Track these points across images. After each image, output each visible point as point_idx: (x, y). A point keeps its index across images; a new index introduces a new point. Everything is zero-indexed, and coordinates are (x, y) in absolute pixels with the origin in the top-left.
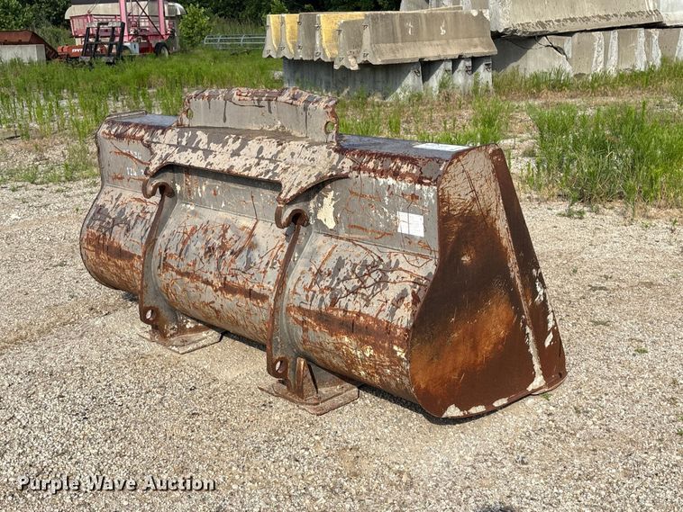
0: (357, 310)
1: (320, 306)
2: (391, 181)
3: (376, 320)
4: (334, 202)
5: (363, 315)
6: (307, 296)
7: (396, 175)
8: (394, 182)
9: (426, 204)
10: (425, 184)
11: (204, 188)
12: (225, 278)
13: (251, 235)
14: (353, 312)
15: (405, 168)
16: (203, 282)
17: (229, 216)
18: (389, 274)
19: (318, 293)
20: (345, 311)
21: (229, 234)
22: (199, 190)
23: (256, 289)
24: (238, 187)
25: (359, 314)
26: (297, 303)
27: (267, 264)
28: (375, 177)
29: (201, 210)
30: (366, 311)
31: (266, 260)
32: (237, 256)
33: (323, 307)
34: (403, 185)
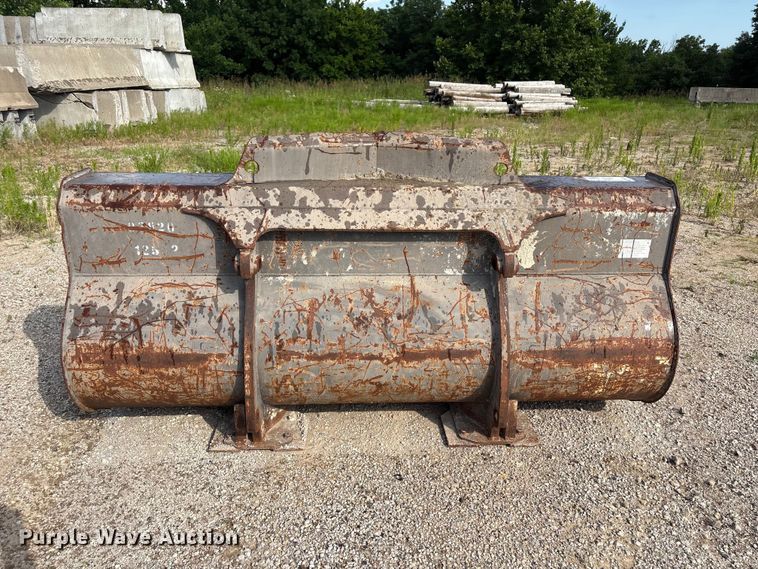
0: (607, 336)
1: (558, 343)
2: (618, 213)
3: (632, 339)
4: (536, 242)
5: (614, 339)
6: (537, 338)
7: (623, 206)
8: (623, 213)
9: (657, 229)
10: (660, 211)
11: (314, 253)
12: (404, 346)
13: (415, 294)
14: (603, 339)
15: (630, 200)
16: (363, 358)
17: (365, 279)
18: (621, 297)
19: (550, 332)
20: (593, 340)
21: (378, 298)
22: (304, 257)
23: (457, 346)
24: (381, 244)
25: (610, 340)
26: (525, 348)
27: (462, 318)
28: (599, 211)
29: (309, 280)
30: (617, 334)
31: (457, 315)
32: (410, 319)
33: (563, 344)
34: (633, 216)
